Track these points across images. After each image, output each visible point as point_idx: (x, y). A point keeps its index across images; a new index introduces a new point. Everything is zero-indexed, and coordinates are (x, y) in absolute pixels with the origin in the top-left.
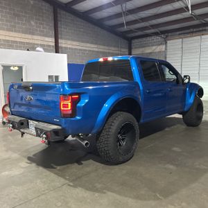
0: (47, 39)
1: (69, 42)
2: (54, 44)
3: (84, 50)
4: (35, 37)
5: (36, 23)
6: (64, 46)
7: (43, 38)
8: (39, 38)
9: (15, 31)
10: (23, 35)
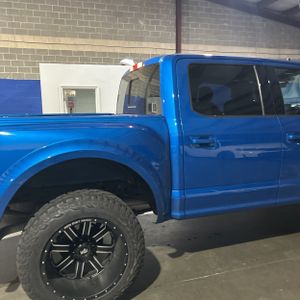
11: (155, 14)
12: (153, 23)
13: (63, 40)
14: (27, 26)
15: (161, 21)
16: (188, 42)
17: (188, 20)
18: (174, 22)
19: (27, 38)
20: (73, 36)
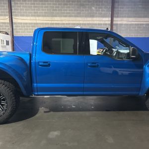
0: (104, 19)
1: (125, 19)
2: (110, 22)
3: (141, 24)
4: (95, 19)
5: (96, 8)
6: (119, 23)
7: (101, 19)
8: (98, 19)
9: (80, 17)
10: (86, 19)
11: (100, 4)
12: (99, 8)
13: (56, 18)
14: (41, 13)
15: (103, 6)
16: (118, 17)
17: (118, 5)
18: (111, 7)
19: (41, 18)
20: (60, 16)
